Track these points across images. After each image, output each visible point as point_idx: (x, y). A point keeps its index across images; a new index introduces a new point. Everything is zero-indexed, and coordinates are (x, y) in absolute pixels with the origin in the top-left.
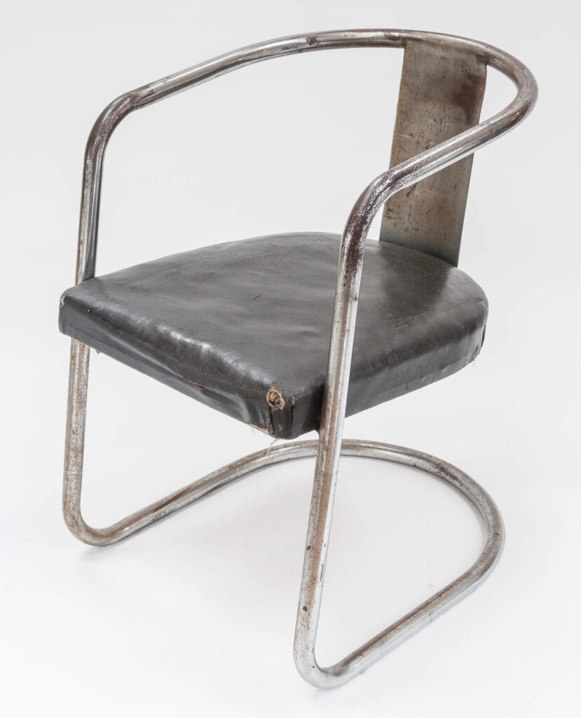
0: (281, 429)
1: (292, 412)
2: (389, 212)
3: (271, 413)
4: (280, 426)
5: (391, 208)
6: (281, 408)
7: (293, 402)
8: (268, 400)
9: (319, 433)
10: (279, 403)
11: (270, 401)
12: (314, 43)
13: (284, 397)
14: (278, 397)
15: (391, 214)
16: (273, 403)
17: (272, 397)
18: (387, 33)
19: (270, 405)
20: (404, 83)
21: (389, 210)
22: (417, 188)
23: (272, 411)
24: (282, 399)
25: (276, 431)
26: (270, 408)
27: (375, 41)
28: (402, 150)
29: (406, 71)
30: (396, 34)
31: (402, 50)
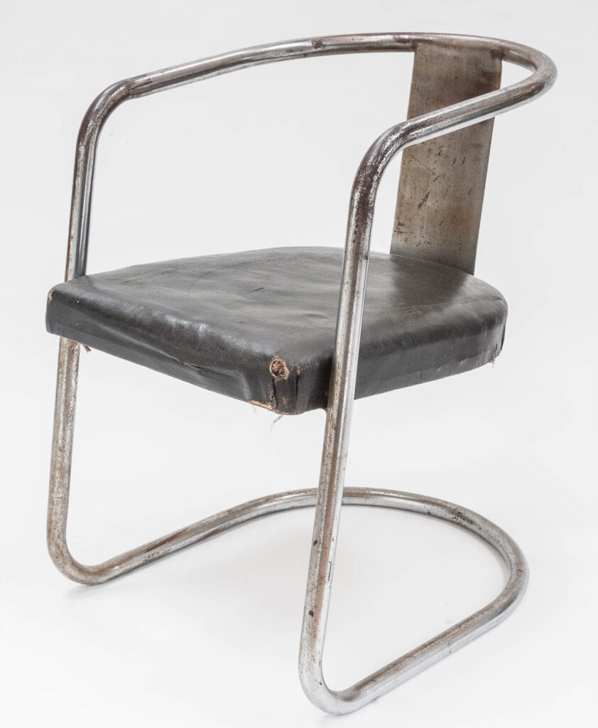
0: (285, 402)
1: (297, 383)
2: (400, 227)
3: (274, 385)
4: (284, 399)
5: (401, 222)
6: (285, 378)
7: (299, 372)
8: (271, 371)
9: (326, 411)
10: (283, 373)
11: (273, 371)
12: (320, 48)
13: (288, 366)
14: (282, 367)
15: (402, 229)
16: (276, 373)
17: (276, 367)
18: (396, 36)
19: (274, 375)
20: (414, 87)
21: (399, 224)
22: (429, 199)
23: (275, 382)
24: (286, 369)
25: (280, 404)
26: (273, 379)
27: (384, 45)
28: (413, 159)
29: (417, 74)
30: (406, 37)
31: (412, 54)
